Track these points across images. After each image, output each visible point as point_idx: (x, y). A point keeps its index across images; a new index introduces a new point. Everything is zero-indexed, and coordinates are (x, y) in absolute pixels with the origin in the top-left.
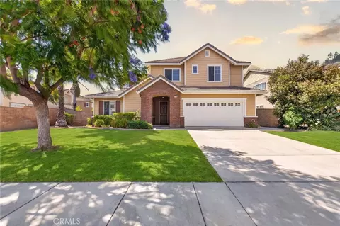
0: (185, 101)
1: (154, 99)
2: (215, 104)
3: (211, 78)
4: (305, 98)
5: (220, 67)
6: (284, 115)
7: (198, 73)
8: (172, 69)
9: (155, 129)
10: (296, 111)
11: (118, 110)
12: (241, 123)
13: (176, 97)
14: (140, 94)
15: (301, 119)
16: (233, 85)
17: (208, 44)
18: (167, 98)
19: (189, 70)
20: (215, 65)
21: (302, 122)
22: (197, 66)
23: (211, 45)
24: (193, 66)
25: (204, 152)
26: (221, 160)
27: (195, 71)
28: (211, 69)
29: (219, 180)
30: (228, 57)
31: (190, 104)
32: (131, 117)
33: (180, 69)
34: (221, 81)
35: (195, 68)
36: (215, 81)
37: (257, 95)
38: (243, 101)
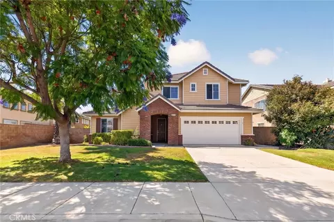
0: (183, 119)
1: (152, 117)
2: (213, 122)
3: (209, 96)
4: (297, 117)
5: (217, 85)
6: (280, 133)
7: (196, 91)
8: (171, 86)
9: (153, 147)
10: (291, 130)
11: (116, 127)
12: (238, 141)
13: (174, 115)
14: (139, 112)
15: (295, 137)
16: (231, 103)
17: (206, 62)
18: (166, 116)
19: (187, 87)
20: (213, 84)
21: (296, 141)
22: (195, 84)
23: (209, 63)
24: (191, 84)
25: (200, 166)
26: (214, 172)
27: (193, 89)
28: (209, 87)
29: (206, 180)
30: (226, 75)
31: (188, 122)
32: (130, 134)
33: (178, 86)
34: (219, 99)
35: (193, 86)
36: (213, 99)
37: (254, 114)
38: (240, 119)
